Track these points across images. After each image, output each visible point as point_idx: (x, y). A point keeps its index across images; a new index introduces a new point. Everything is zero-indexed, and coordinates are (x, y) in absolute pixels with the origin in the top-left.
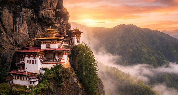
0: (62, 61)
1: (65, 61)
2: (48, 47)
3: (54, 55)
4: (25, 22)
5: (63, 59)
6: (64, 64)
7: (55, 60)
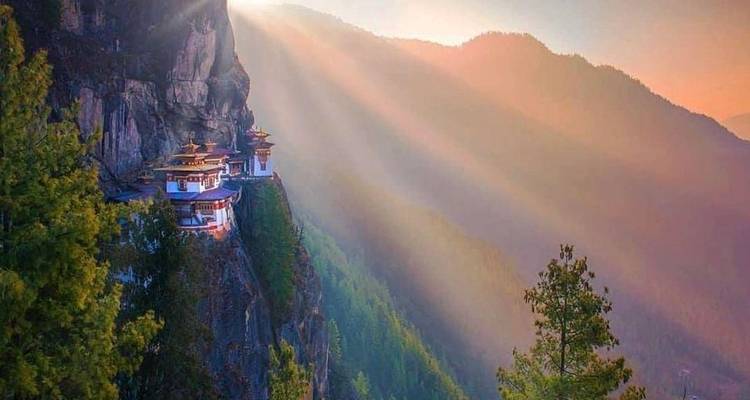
0: (210, 224)
1: (218, 223)
2: (182, 187)
3: (194, 208)
4: (133, 123)
5: (213, 220)
6: (215, 230)
7: (194, 222)
